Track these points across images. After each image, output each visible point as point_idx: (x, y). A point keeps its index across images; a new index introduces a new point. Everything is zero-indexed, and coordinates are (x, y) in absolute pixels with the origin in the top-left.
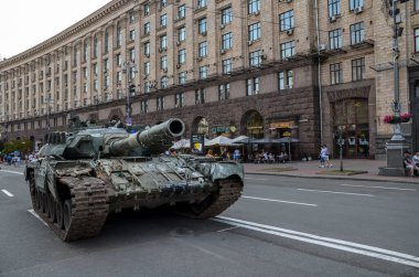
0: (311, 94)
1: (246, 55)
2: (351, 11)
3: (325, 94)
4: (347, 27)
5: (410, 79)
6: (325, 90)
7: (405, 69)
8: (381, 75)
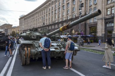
0: (84, 25)
1: (72, 15)
2: (94, 4)
3: (88, 25)
4: (93, 8)
5: (105, 22)
6: (88, 24)
7: (104, 19)
8: (99, 21)
